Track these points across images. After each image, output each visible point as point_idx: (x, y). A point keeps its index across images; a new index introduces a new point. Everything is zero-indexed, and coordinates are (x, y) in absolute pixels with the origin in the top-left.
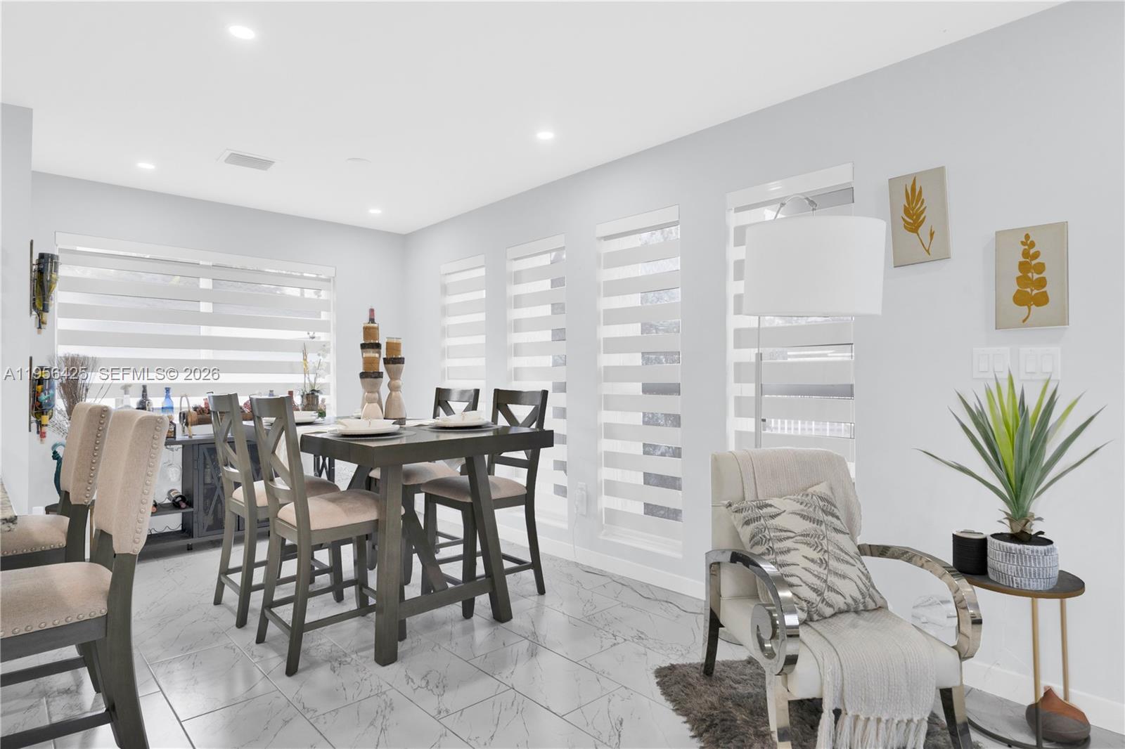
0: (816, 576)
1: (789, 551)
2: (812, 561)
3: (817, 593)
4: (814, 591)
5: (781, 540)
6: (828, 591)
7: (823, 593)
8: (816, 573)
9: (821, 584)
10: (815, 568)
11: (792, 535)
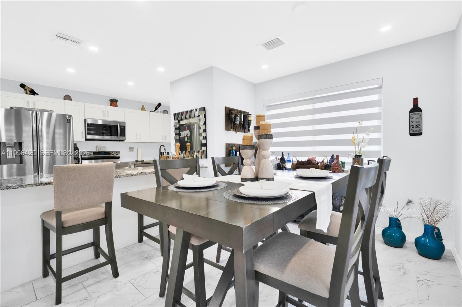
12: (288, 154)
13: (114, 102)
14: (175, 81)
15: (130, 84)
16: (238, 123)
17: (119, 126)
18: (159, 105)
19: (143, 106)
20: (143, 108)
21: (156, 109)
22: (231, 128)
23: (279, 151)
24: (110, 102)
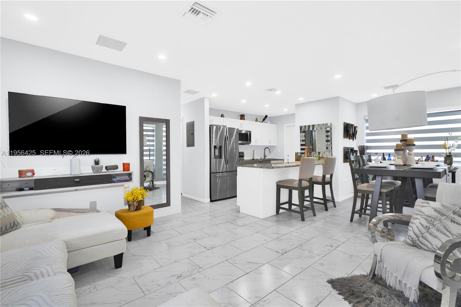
0: (419, 230)
1: (417, 219)
2: (422, 225)
3: (416, 236)
4: (415, 235)
5: (417, 215)
6: (422, 238)
7: (419, 238)
8: (420, 229)
9: (420, 234)
10: (421, 228)
11: (423, 214)
12: (389, 154)
13: (242, 117)
14: (300, 104)
15: (267, 106)
16: (351, 133)
17: (248, 133)
18: (266, 116)
19: (257, 119)
20: (257, 120)
21: (264, 120)
22: (348, 137)
23: (381, 153)
24: (240, 117)
